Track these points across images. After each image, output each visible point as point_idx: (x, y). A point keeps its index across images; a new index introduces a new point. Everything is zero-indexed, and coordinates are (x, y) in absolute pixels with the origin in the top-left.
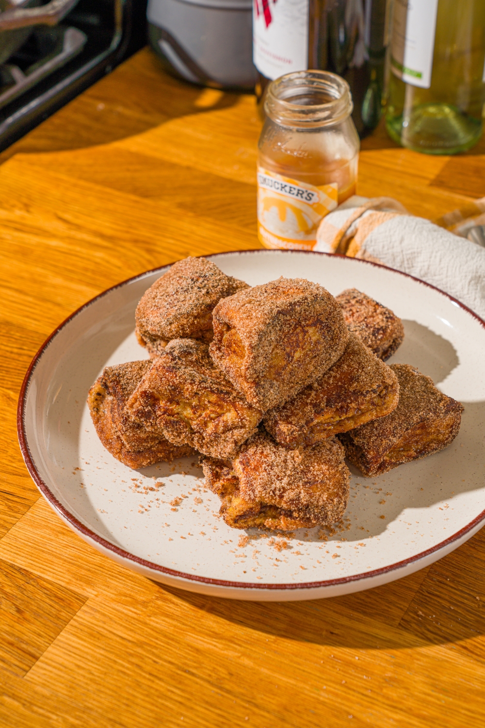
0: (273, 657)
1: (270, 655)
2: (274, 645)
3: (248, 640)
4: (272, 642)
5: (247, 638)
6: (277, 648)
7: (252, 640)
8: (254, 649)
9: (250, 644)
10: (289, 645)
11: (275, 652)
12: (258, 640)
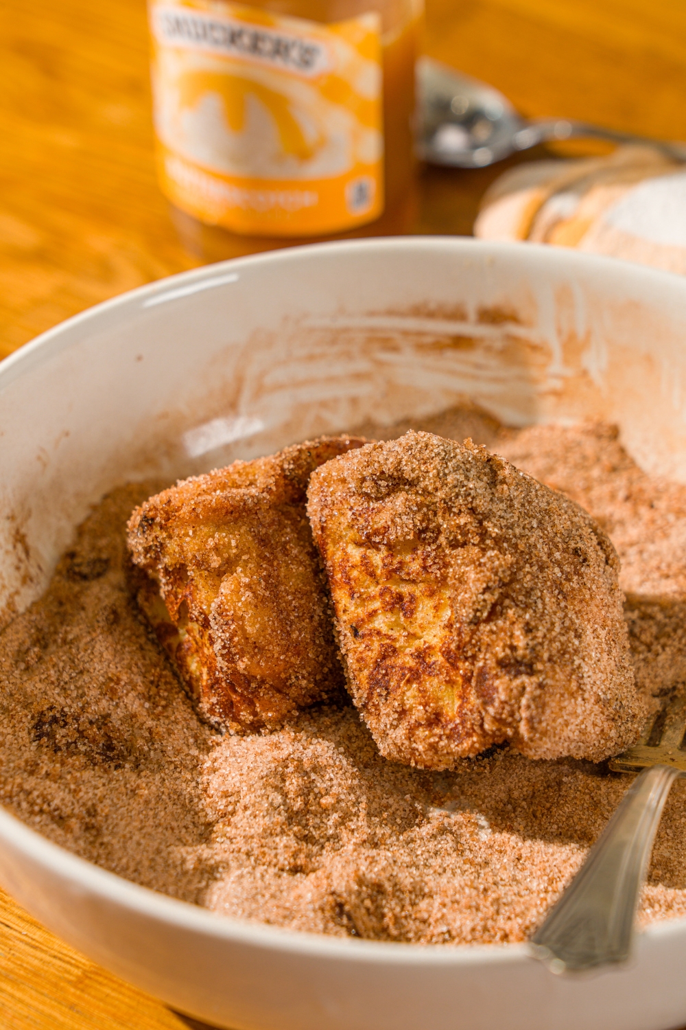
0: (61, 1019)
1: (56, 1014)
2: (72, 990)
3: (12, 971)
4: (69, 982)
5: (11, 966)
6: (79, 998)
7: (22, 972)
8: (18, 994)
9: (14, 982)
10: (114, 994)
11: (72, 1007)
12: (36, 974)
